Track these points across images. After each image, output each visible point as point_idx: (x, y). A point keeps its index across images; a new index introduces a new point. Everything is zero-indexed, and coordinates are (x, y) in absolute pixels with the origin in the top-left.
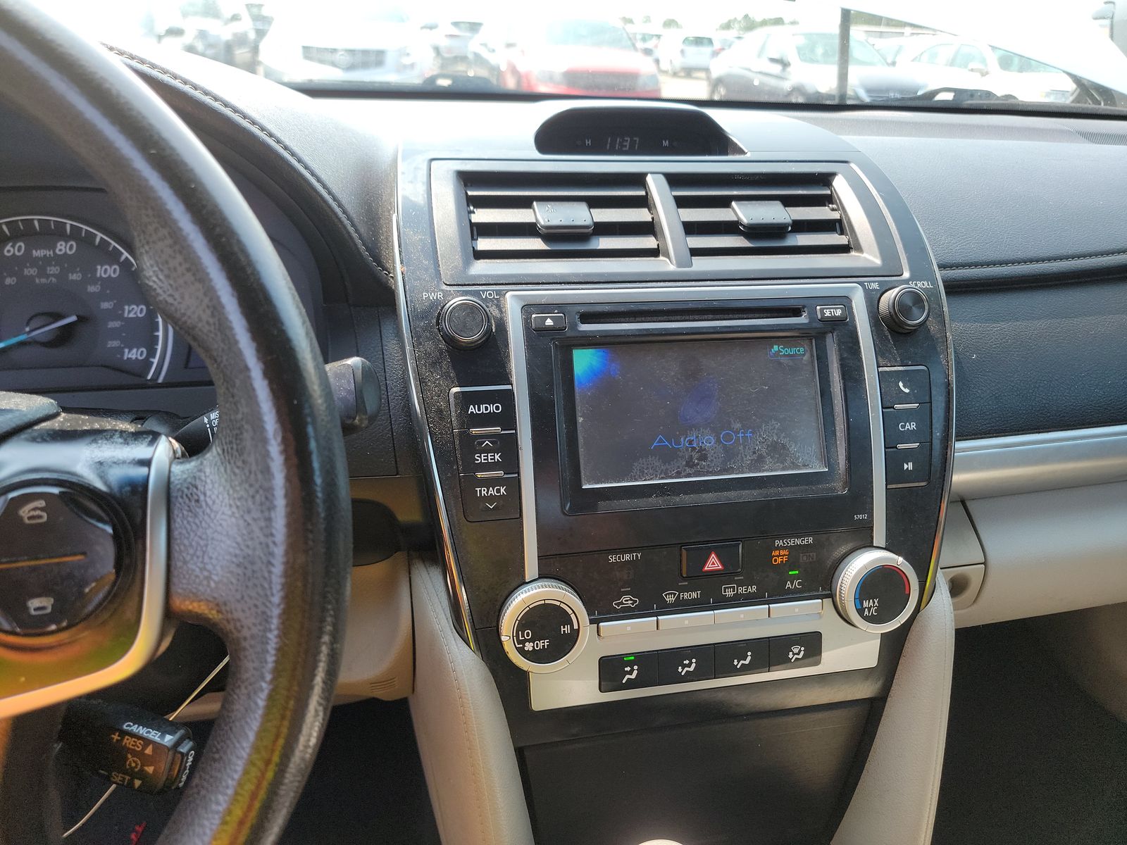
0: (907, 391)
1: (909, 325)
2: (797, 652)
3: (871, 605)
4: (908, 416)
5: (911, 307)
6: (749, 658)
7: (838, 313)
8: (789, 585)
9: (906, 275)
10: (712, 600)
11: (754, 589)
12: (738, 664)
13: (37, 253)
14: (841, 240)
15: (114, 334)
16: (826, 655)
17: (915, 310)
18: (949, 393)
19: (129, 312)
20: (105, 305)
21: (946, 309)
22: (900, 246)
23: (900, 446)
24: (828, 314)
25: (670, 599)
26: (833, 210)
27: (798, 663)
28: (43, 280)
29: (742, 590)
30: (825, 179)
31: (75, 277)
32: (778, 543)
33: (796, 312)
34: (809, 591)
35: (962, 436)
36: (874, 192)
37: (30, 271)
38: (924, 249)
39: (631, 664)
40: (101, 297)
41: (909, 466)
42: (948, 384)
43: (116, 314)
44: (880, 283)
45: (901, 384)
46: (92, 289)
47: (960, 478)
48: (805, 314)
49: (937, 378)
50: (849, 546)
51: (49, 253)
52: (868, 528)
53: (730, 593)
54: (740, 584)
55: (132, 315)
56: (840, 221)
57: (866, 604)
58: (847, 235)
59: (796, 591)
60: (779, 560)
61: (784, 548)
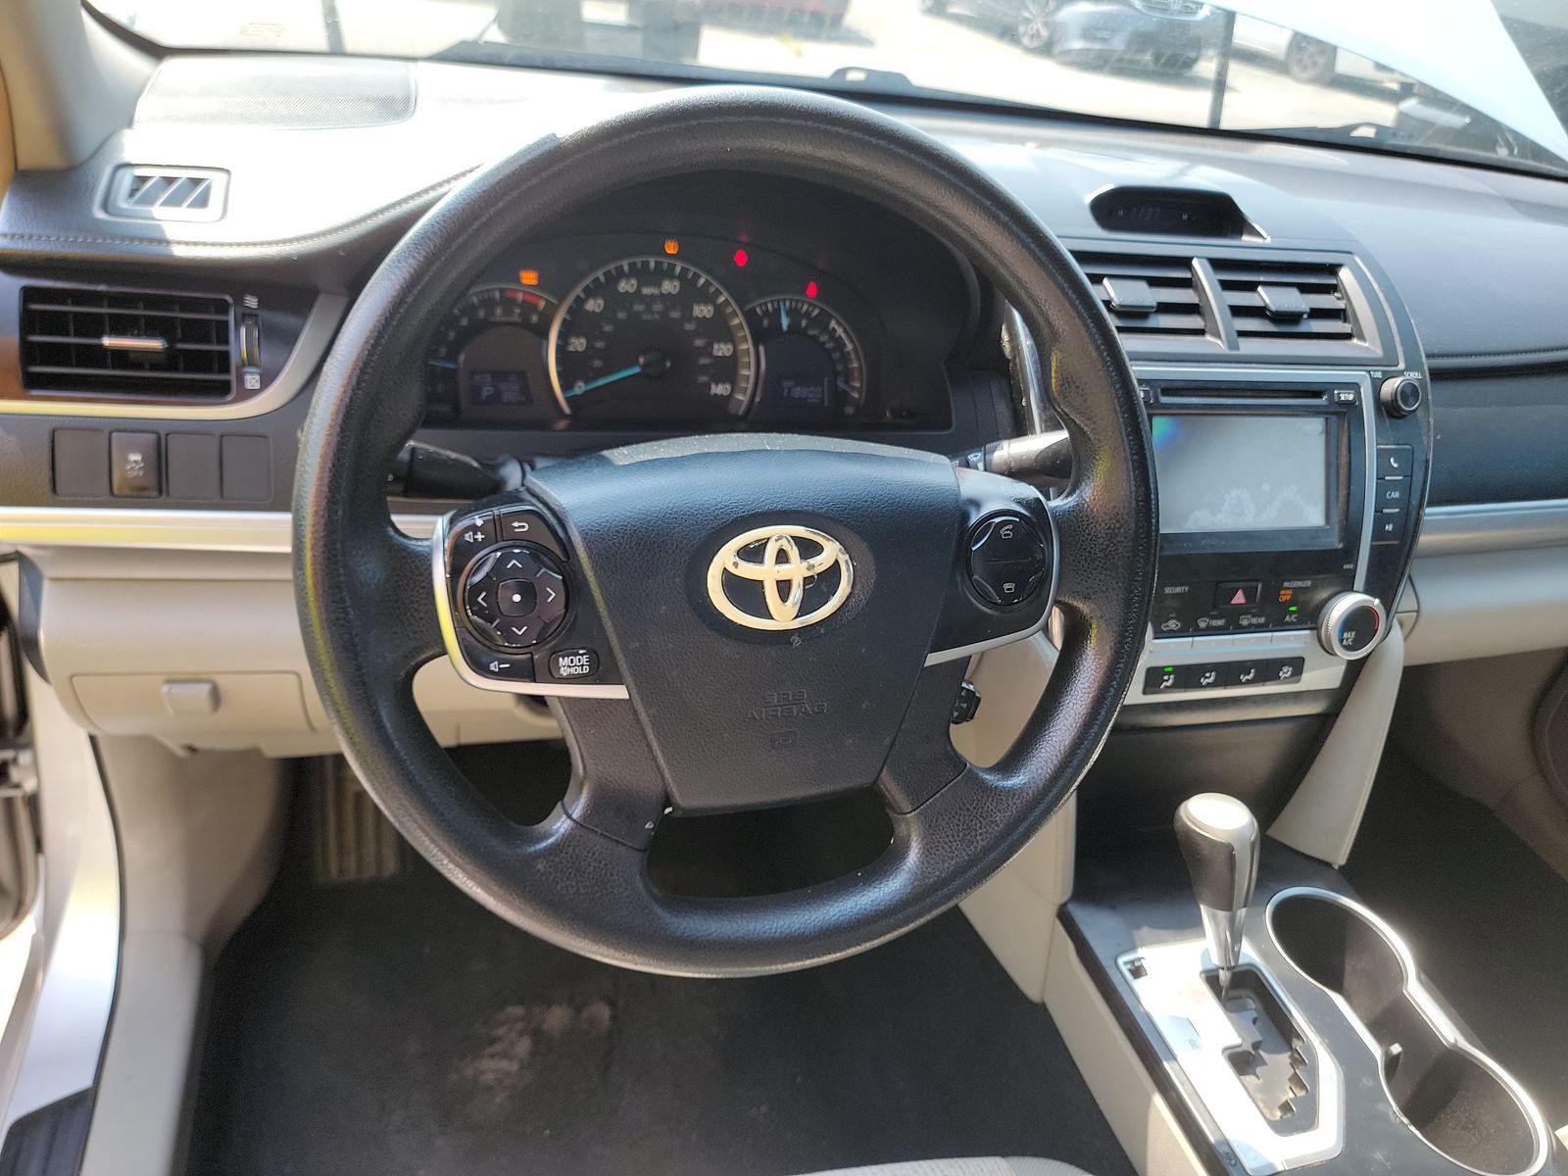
0: (1396, 465)
1: (1404, 410)
2: (1286, 672)
3: (1349, 636)
4: (1394, 485)
5: (1408, 397)
6: (1251, 675)
7: (1351, 397)
8: (1287, 619)
9: (1402, 366)
10: (1233, 627)
11: (1262, 620)
12: (1244, 678)
13: (647, 291)
14: (1346, 328)
15: (705, 369)
16: (1305, 676)
17: (1411, 399)
18: (1427, 468)
19: (718, 350)
20: (699, 343)
21: (1430, 398)
22: (1397, 339)
23: (1385, 511)
24: (1343, 398)
25: (1202, 625)
26: (1338, 299)
27: (1287, 681)
28: (649, 317)
29: (1254, 621)
30: (1332, 269)
31: (675, 315)
32: (1286, 584)
33: (1317, 394)
34: (1301, 624)
35: (1431, 504)
36: (1376, 287)
37: (639, 307)
38: (1416, 343)
39: (1169, 674)
40: (695, 334)
41: (1389, 527)
42: (1427, 461)
43: (707, 350)
44: (1384, 372)
45: (1392, 460)
46: (689, 327)
47: (1425, 539)
48: (1325, 397)
49: (1419, 456)
50: (1336, 589)
51: (656, 291)
52: (1352, 575)
53: (1245, 623)
54: (1254, 616)
55: (720, 354)
56: (1344, 310)
57: (1345, 635)
58: (1349, 323)
59: (1292, 623)
60: (1284, 598)
61: (1288, 588)
